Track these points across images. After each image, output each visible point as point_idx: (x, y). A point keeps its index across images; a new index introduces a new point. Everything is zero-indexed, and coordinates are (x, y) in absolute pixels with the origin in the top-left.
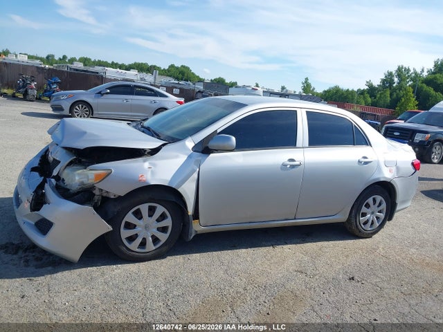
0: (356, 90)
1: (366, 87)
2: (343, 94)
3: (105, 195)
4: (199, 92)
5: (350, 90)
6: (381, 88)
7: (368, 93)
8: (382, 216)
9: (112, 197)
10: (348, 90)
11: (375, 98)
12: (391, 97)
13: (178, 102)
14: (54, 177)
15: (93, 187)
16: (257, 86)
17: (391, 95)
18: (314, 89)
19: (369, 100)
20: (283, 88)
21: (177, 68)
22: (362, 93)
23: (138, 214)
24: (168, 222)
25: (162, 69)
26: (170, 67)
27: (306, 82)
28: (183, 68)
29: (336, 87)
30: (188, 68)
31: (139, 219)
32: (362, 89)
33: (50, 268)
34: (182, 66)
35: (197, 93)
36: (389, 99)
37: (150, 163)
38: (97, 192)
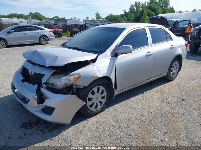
0: (119, 15)
1: (124, 13)
2: (114, 17)
3: (78, 87)
4: (54, 24)
5: (117, 15)
6: (130, 13)
7: (125, 15)
8: (177, 70)
9: (82, 87)
10: (116, 15)
11: (128, 18)
12: (134, 16)
13: (50, 31)
14: (44, 83)
15: (73, 85)
16: (75, 18)
17: (134, 15)
18: (101, 17)
19: (126, 19)
20: (87, 18)
21: (33, 14)
22: (122, 16)
23: (93, 93)
24: (105, 94)
25: (26, 15)
26: (29, 14)
27: (97, 14)
28: (36, 14)
29: (111, 14)
30: (39, 14)
31: (94, 95)
32: (122, 14)
33: (56, 131)
34: (36, 13)
35: (53, 25)
36: (134, 17)
37: (96, 67)
38: (74, 87)
